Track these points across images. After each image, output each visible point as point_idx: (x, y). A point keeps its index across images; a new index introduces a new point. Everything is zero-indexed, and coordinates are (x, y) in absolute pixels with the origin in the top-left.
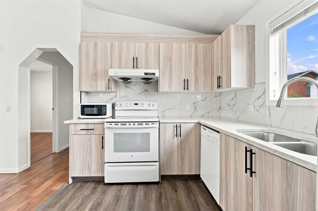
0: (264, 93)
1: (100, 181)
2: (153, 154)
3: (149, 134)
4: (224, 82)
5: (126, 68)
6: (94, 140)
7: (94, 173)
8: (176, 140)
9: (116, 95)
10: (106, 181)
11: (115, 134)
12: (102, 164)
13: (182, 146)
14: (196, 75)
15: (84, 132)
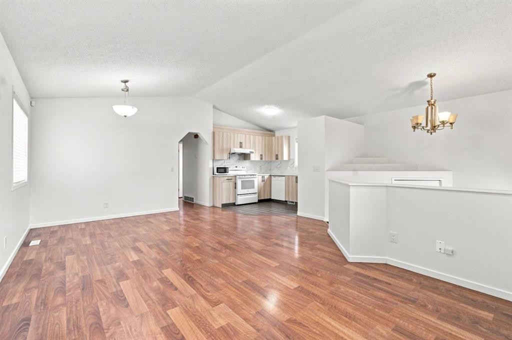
0: (294, 162)
1: (234, 204)
2: (256, 190)
3: (254, 180)
4: (279, 157)
5: (237, 148)
6: (232, 184)
7: (231, 201)
8: (262, 183)
9: (224, 162)
10: (236, 204)
11: (242, 181)
12: (236, 195)
13: (264, 185)
14: (265, 152)
15: (227, 181)
